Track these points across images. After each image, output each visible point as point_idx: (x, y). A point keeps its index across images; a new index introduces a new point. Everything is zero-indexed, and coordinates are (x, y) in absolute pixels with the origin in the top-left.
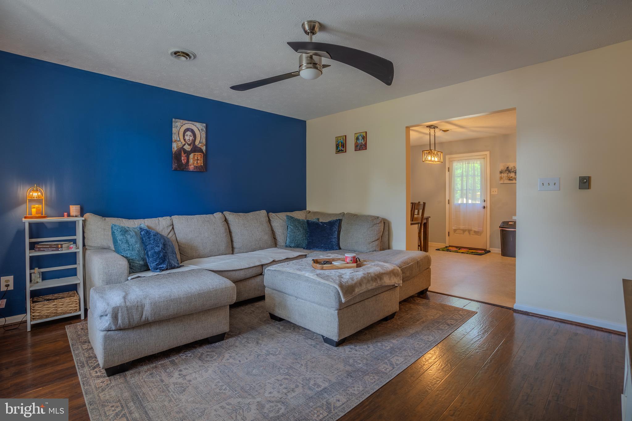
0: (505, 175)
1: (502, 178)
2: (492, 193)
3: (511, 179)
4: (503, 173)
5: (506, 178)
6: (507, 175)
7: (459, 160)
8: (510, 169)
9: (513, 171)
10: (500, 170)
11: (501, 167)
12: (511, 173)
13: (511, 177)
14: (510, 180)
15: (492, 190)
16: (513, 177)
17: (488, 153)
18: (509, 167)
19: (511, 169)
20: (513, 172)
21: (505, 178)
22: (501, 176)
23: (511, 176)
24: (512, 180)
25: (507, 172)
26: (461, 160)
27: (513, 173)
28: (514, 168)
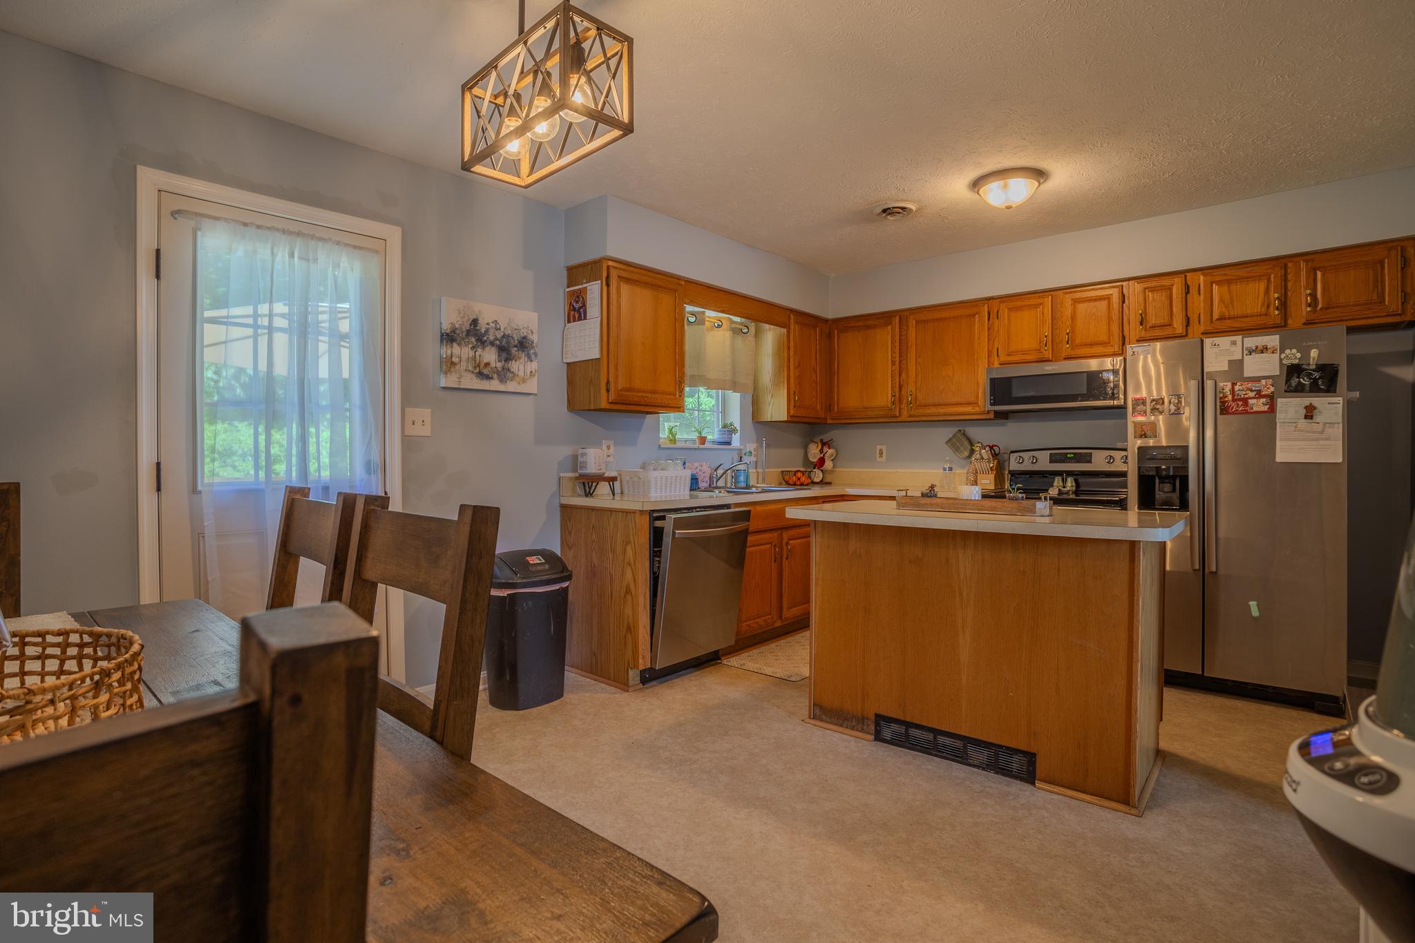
0: (462, 352)
1: (453, 364)
2: (411, 431)
3: (486, 371)
4: (459, 345)
5: (470, 368)
6: (471, 354)
7: (245, 225)
8: (483, 330)
9: (492, 338)
10: (446, 327)
11: (450, 315)
12: (487, 349)
13: (487, 364)
14: (481, 375)
15: (412, 412)
16: (493, 365)
17: (393, 235)
18: (480, 321)
19: (487, 331)
20: (492, 344)
21: (464, 364)
22: (449, 352)
23: (485, 361)
24: (488, 378)
25: (473, 340)
26: (258, 227)
27: (493, 348)
28: (497, 329)
